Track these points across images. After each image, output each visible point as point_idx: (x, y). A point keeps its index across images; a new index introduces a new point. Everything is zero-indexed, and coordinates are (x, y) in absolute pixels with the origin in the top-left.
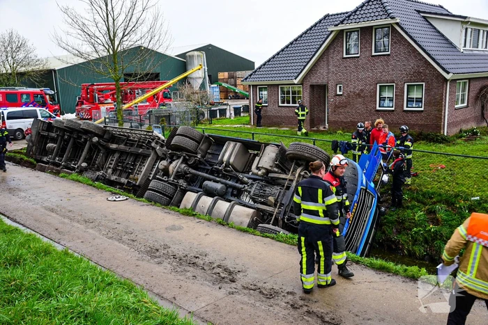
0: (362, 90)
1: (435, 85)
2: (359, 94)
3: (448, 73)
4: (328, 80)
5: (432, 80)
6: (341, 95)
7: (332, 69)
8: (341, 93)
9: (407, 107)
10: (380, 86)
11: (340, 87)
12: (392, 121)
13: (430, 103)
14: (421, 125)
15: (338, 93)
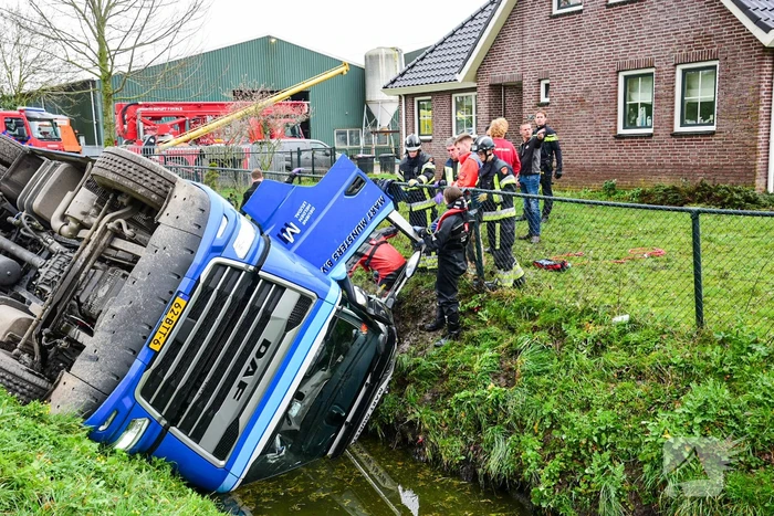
0: (587, 90)
1: (741, 63)
2: (582, 100)
3: (767, 29)
4: (524, 70)
5: (735, 52)
6: (547, 104)
7: (531, 45)
8: (547, 100)
9: (682, 125)
10: (626, 78)
11: (547, 86)
12: (649, 159)
13: (730, 111)
14: (712, 169)
15: (544, 100)
